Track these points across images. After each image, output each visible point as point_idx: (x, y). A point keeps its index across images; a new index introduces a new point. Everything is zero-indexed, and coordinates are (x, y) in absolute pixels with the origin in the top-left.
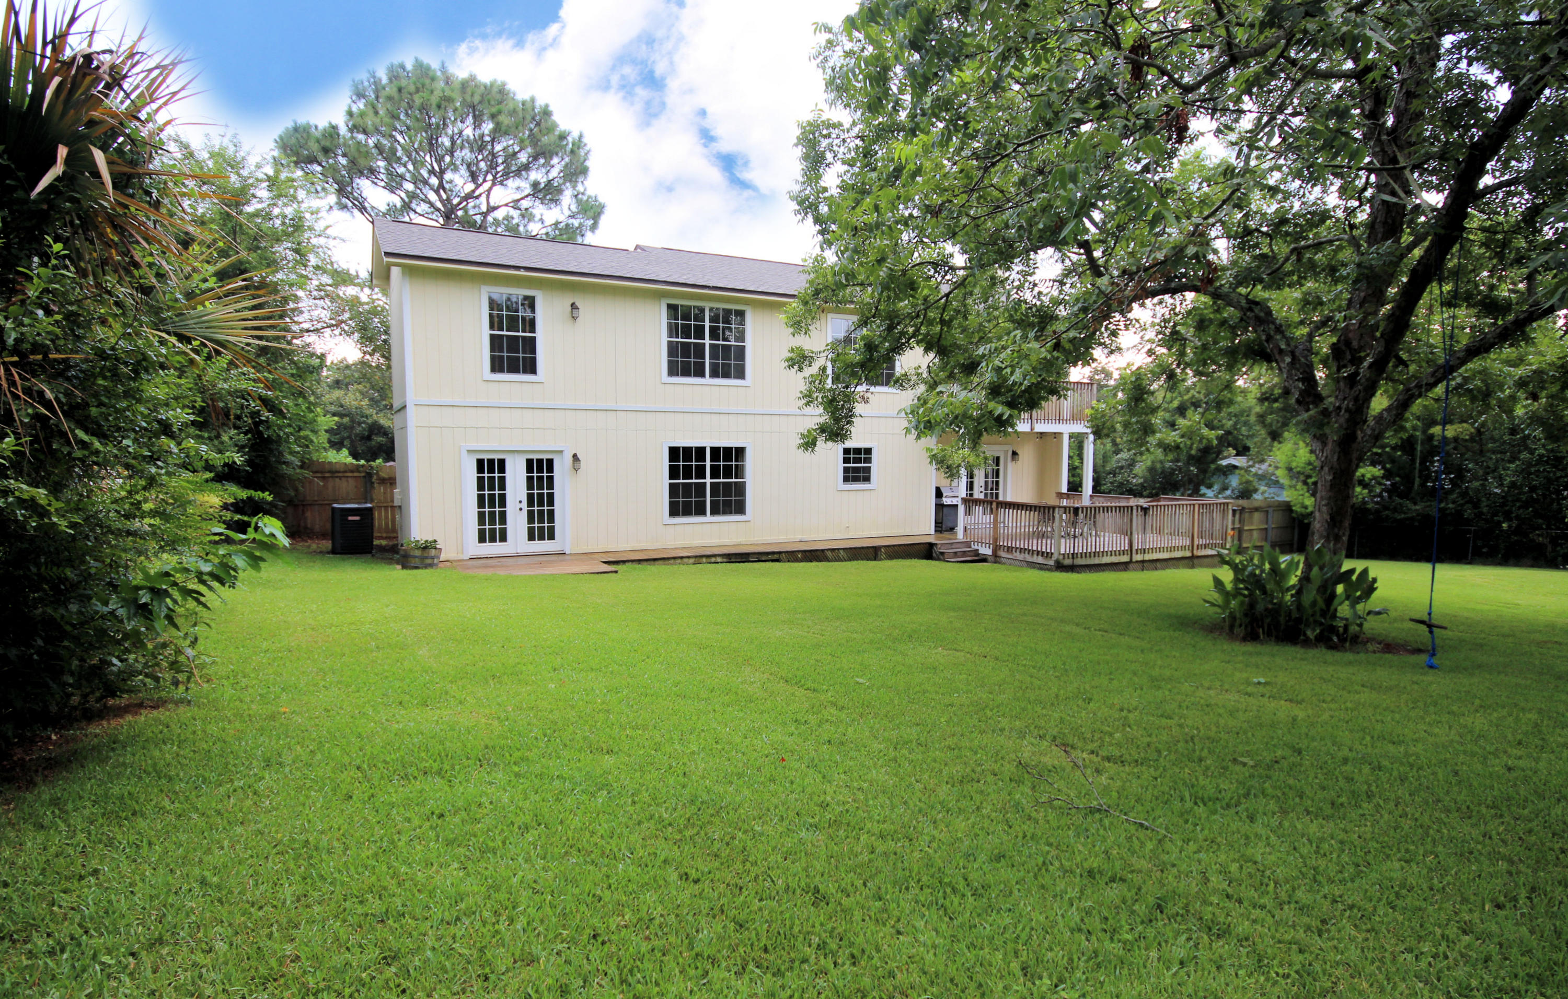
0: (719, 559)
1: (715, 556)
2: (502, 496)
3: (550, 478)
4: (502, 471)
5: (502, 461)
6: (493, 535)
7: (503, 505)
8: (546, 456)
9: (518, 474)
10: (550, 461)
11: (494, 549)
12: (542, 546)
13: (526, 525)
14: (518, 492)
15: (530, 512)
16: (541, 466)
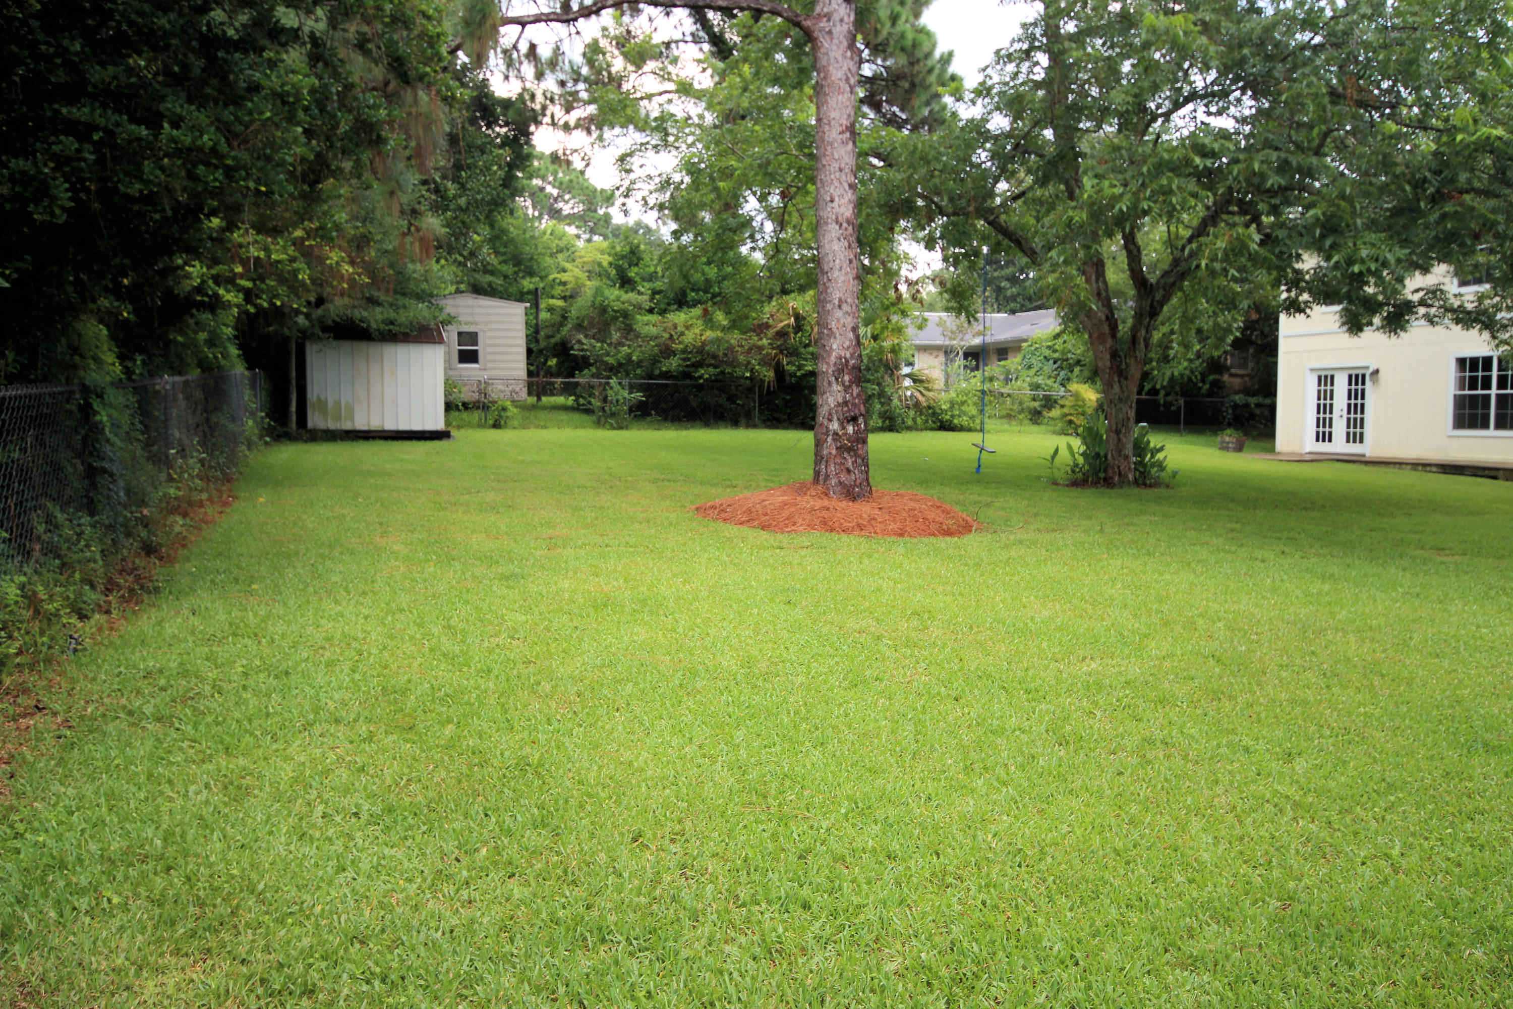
0: (1436, 469)
2: (1331, 405)
3: (1363, 391)
4: (1332, 384)
5: (1332, 377)
6: (1324, 436)
7: (1331, 412)
8: (1360, 372)
9: (1341, 387)
10: (1364, 376)
11: (1324, 447)
12: (1354, 449)
13: (1345, 430)
14: (1340, 401)
15: (1349, 420)
16: (1357, 380)
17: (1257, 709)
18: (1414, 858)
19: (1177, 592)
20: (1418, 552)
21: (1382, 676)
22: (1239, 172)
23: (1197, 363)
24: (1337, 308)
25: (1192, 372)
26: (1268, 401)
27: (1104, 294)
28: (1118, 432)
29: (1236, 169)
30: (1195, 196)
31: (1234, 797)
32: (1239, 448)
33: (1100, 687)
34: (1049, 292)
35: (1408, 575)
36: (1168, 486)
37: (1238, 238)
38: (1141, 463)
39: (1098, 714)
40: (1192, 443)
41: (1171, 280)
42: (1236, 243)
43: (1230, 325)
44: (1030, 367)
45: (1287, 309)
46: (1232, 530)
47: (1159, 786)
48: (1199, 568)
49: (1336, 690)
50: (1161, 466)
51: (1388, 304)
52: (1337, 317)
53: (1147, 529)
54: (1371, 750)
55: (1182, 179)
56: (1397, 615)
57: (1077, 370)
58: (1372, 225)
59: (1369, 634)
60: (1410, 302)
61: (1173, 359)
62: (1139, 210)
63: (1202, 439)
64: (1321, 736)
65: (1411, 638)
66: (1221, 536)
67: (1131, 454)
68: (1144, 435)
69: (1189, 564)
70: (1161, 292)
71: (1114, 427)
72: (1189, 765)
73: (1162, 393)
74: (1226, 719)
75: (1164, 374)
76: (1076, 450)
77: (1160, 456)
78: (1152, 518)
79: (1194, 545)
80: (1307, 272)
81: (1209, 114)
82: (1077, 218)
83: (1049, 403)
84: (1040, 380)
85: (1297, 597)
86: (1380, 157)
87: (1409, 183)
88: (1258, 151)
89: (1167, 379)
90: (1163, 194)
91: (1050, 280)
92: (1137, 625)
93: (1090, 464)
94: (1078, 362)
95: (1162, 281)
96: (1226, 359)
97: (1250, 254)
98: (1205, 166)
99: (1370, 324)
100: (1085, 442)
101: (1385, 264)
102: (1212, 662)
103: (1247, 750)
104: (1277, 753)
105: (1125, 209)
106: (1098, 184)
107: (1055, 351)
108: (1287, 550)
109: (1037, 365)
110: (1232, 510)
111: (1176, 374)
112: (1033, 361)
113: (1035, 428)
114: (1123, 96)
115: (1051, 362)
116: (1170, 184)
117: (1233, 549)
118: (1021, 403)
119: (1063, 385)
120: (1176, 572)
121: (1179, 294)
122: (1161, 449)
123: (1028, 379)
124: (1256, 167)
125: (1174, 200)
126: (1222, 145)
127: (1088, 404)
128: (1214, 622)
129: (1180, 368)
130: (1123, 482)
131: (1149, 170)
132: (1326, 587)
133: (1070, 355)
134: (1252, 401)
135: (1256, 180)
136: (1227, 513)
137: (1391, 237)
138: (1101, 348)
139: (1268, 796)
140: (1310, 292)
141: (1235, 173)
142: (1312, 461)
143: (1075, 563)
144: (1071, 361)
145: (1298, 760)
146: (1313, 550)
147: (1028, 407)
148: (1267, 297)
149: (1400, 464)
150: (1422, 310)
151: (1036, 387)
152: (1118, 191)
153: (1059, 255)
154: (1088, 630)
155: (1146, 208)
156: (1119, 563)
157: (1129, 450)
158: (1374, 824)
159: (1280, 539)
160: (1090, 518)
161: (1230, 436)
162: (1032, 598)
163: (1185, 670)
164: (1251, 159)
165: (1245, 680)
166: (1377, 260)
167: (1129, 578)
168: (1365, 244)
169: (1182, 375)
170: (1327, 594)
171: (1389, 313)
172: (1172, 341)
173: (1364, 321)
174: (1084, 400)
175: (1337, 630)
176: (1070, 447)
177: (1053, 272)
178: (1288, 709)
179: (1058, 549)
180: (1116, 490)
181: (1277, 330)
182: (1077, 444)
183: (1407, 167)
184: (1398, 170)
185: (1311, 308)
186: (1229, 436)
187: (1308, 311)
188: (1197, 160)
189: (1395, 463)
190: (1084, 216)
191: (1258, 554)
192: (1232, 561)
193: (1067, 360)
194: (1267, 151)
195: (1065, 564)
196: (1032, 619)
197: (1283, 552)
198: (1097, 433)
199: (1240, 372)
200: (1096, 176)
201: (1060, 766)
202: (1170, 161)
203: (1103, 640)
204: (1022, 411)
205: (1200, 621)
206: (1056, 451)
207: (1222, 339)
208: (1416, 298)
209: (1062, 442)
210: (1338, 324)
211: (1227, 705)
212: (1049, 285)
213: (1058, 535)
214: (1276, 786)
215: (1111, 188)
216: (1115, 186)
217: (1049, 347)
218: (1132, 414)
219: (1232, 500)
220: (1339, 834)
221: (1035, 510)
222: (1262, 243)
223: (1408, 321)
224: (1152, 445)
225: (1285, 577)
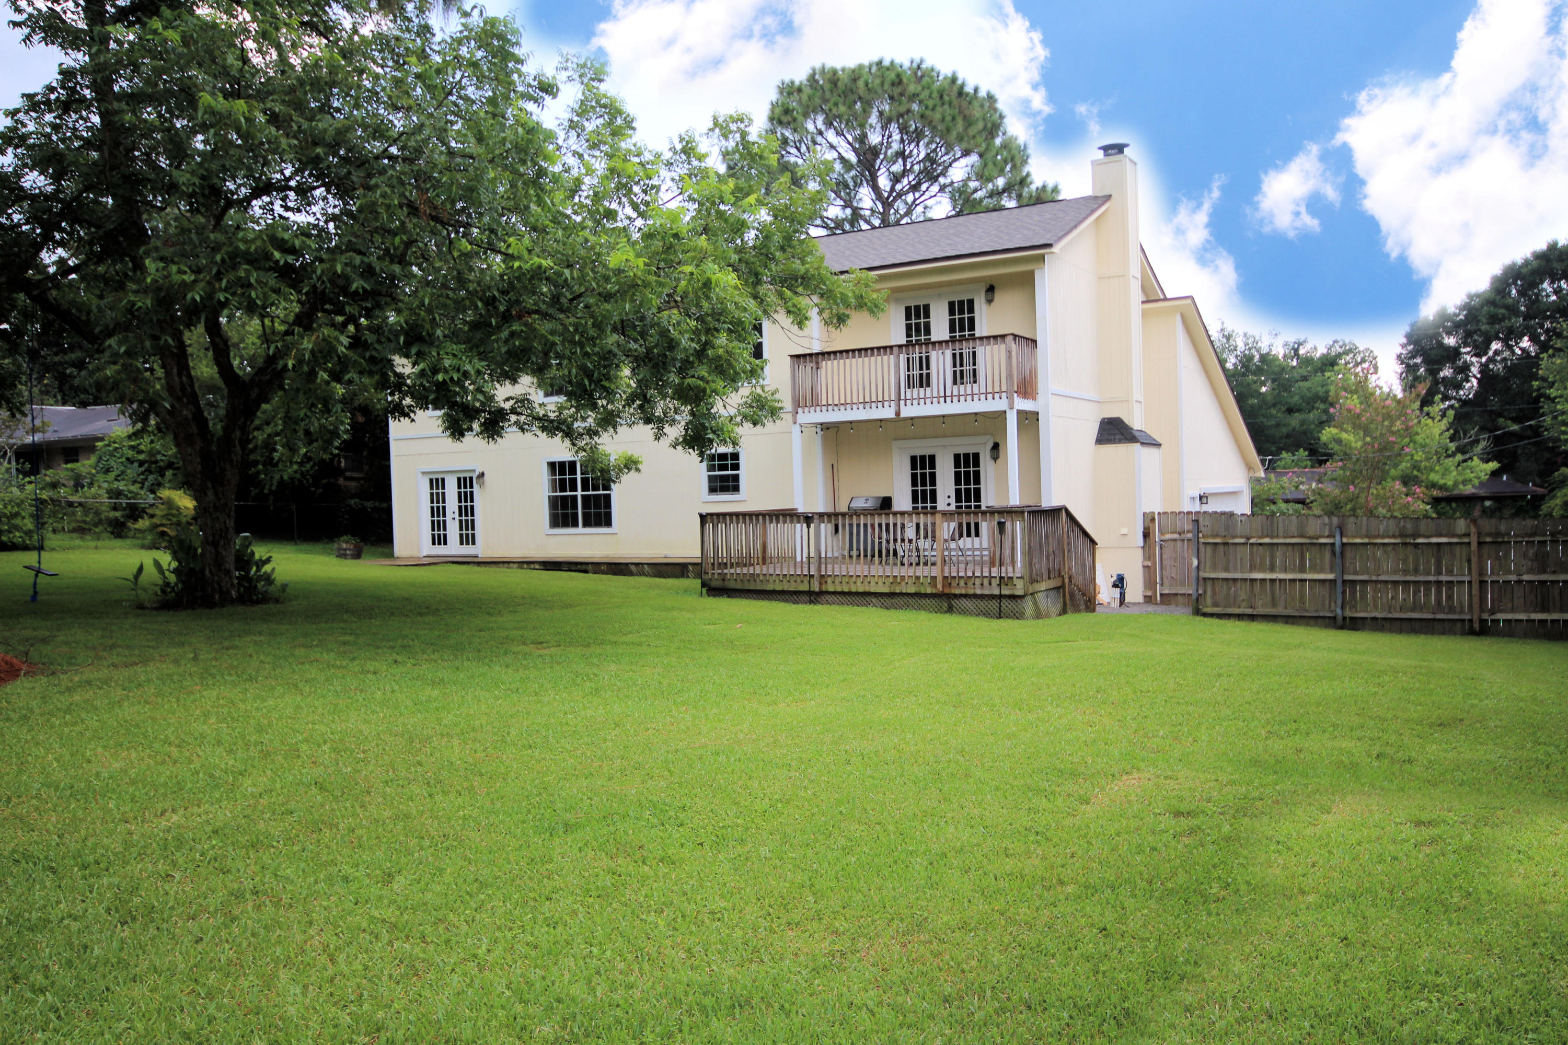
0: (537, 566)
1: (533, 563)
2: (444, 508)
3: (472, 493)
4: (443, 488)
5: (443, 480)
6: (439, 539)
7: (444, 515)
8: (468, 475)
9: (451, 490)
10: (471, 479)
11: (440, 550)
12: (467, 550)
13: (458, 532)
14: (452, 504)
15: (461, 521)
16: (466, 483)
17: (359, 832)
18: (498, 951)
19: (281, 718)
20: (521, 648)
21: (481, 775)
22: (323, 271)
23: (308, 466)
24: (439, 413)
25: (302, 473)
26: (384, 505)
27: (189, 389)
28: (215, 544)
29: (319, 268)
30: (277, 291)
31: (328, 937)
32: (357, 555)
33: (180, 842)
34: (109, 386)
35: (510, 671)
36: (277, 601)
37: (324, 340)
38: (246, 578)
39: (178, 876)
40: (307, 552)
41: (267, 378)
42: (324, 344)
43: (337, 428)
44: (108, 471)
45: (392, 413)
46: (345, 643)
47: (245, 944)
48: (307, 689)
49: (438, 798)
50: (268, 579)
51: (484, 411)
52: (440, 422)
53: (250, 651)
54: (468, 852)
55: (261, 273)
56: (498, 713)
57: (169, 474)
58: (454, 336)
59: (472, 735)
60: (503, 409)
61: (279, 461)
62: (215, 302)
63: (319, 547)
64: (422, 849)
65: (508, 733)
66: (332, 650)
67: (232, 568)
68: (248, 547)
69: (295, 686)
70: (256, 391)
71: (211, 539)
72: (282, 911)
73: (271, 498)
74: (325, 851)
75: (272, 478)
76: (165, 567)
77: (267, 568)
78: (257, 638)
79: (303, 663)
80: (409, 377)
81: (287, 209)
82: (140, 304)
83: (135, 512)
84: (121, 486)
85: (406, 707)
86: (455, 273)
87: (481, 300)
88: (342, 252)
89: (275, 483)
90: (242, 287)
91: (108, 372)
92: (231, 762)
93: (183, 582)
94: (170, 465)
95: (257, 378)
96: (339, 462)
97: (339, 357)
98: (286, 262)
99: (470, 429)
100: (175, 556)
101: (466, 375)
102: (314, 790)
103: (346, 879)
104: (376, 876)
105: (198, 298)
106: (164, 269)
107: (140, 452)
108: (399, 658)
109: (117, 469)
110: (346, 621)
111: (286, 477)
112: (113, 463)
113: (118, 542)
114: (188, 176)
115: (136, 464)
116: (248, 277)
117: (344, 663)
118: (97, 513)
119: (153, 492)
120: (281, 696)
121: (280, 393)
122: (268, 560)
123: (105, 485)
124: (339, 269)
125: (253, 294)
126: (304, 242)
127: (185, 512)
128: (319, 746)
129: (290, 471)
130: (225, 600)
131: (223, 260)
132: (435, 693)
133: (159, 457)
134: (369, 504)
135: (341, 282)
136: (342, 625)
137: (471, 350)
138: (190, 450)
139: (364, 924)
140: (413, 397)
141: (319, 272)
142: (429, 564)
143: (160, 700)
144: (162, 464)
145: (397, 878)
146: (425, 656)
147: (107, 519)
148: (371, 400)
149: (508, 563)
150: (513, 418)
151: (118, 494)
152: (189, 278)
153: (120, 343)
154: (170, 777)
155: (222, 299)
156: (215, 693)
157: (230, 563)
158: (465, 928)
159: (393, 648)
160: (182, 644)
161: (347, 542)
162: (100, 749)
163: (283, 804)
164: (334, 260)
165: (348, 805)
166: (458, 370)
167: (225, 710)
168: (447, 354)
169: (292, 479)
170: (435, 700)
171: (486, 419)
172: (276, 443)
173: (465, 427)
174: (178, 509)
175: (442, 735)
176: (157, 564)
177: (115, 363)
178: (390, 827)
179: (140, 685)
180: (217, 609)
181: (388, 433)
182: (166, 559)
183: (479, 284)
184: (472, 287)
185: (414, 412)
186: (345, 543)
187: (412, 415)
188: (277, 255)
189: (504, 563)
190: (149, 302)
191: (371, 666)
192: (343, 677)
193: (156, 462)
194: (351, 254)
195: (147, 702)
196: (98, 775)
197: (396, 661)
198: (190, 547)
199: (355, 475)
200: (162, 259)
201: (121, 949)
202: (247, 253)
203: (189, 785)
204: (100, 522)
205: (304, 747)
206: (141, 569)
207: (329, 442)
208: (507, 406)
209: (147, 558)
210: (441, 429)
211: (327, 834)
212: (108, 378)
213: (138, 668)
214: (375, 913)
215: (181, 274)
216: (185, 273)
217: (132, 448)
218: (231, 523)
219: (347, 611)
220: (432, 947)
221: (110, 642)
222: (351, 347)
223: (502, 428)
224: (257, 557)
225: (396, 687)
